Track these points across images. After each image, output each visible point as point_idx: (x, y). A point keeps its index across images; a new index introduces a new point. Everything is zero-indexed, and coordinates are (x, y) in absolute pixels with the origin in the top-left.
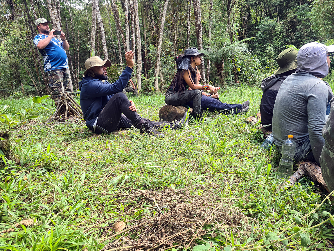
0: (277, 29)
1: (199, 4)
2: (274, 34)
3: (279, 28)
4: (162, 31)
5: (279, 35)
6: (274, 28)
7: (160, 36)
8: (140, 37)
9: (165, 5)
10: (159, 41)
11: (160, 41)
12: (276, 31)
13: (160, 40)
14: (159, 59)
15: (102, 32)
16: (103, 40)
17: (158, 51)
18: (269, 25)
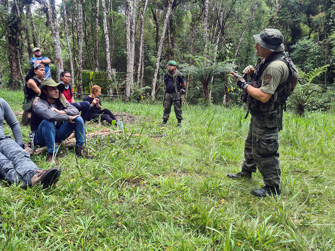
0: (312, 50)
2: (308, 55)
3: (314, 49)
4: (161, 45)
6: (309, 49)
9: (165, 21)
10: (158, 54)
12: (311, 53)
14: (157, 70)
15: (107, 42)
16: (107, 49)
17: (157, 64)
18: (305, 45)
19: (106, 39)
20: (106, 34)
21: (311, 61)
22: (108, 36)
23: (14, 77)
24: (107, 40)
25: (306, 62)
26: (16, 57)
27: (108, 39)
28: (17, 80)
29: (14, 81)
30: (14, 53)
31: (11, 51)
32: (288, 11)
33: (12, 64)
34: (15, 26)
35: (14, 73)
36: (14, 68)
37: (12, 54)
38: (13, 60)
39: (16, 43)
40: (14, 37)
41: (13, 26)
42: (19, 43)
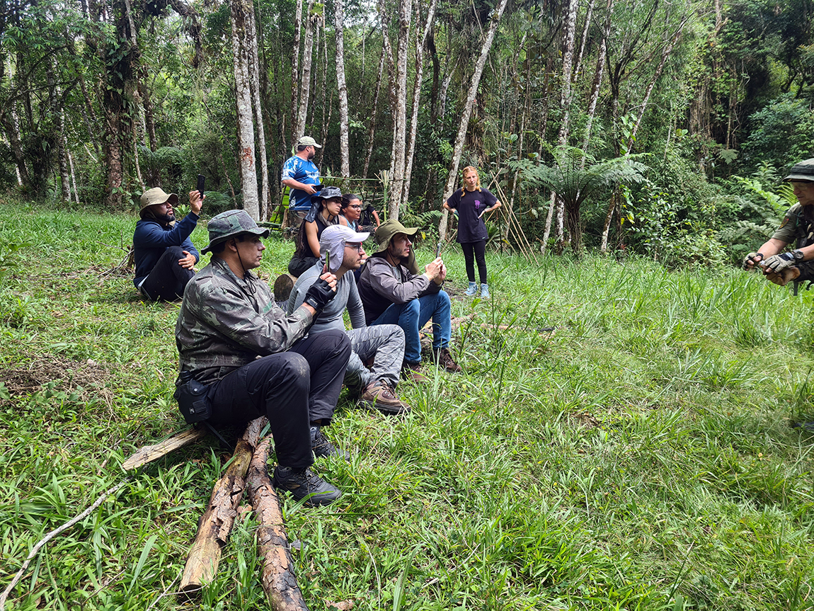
0: (802, 126)
1: (567, 62)
2: (793, 137)
3: (807, 125)
4: (467, 116)
5: (805, 143)
6: (796, 123)
7: (462, 126)
8: (404, 127)
9: (478, 62)
10: (458, 136)
11: (460, 137)
12: (800, 132)
13: (460, 134)
14: (454, 173)
15: (343, 109)
16: (343, 124)
17: (455, 158)
18: (787, 115)
19: (340, 100)
20: (341, 89)
21: (800, 151)
22: (345, 94)
23: (114, 182)
24: (342, 103)
25: (789, 154)
26: (119, 136)
27: (344, 101)
28: (121, 189)
29: (114, 192)
30: (116, 127)
31: (110, 122)
32: (744, 30)
33: (110, 153)
34: (121, 65)
35: (113, 174)
36: (113, 162)
37: (112, 132)
38: (112, 143)
39: (122, 107)
40: (119, 91)
41: (118, 66)
42: (127, 105)
